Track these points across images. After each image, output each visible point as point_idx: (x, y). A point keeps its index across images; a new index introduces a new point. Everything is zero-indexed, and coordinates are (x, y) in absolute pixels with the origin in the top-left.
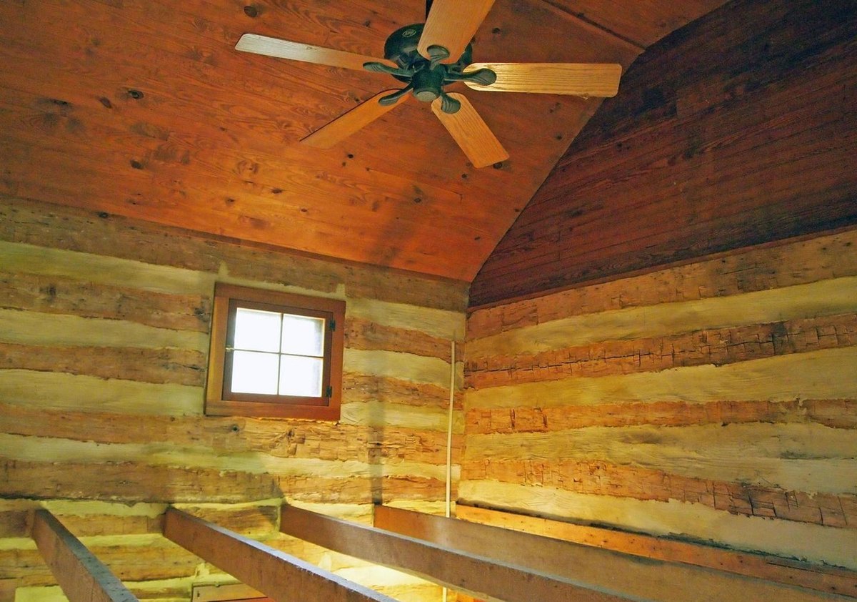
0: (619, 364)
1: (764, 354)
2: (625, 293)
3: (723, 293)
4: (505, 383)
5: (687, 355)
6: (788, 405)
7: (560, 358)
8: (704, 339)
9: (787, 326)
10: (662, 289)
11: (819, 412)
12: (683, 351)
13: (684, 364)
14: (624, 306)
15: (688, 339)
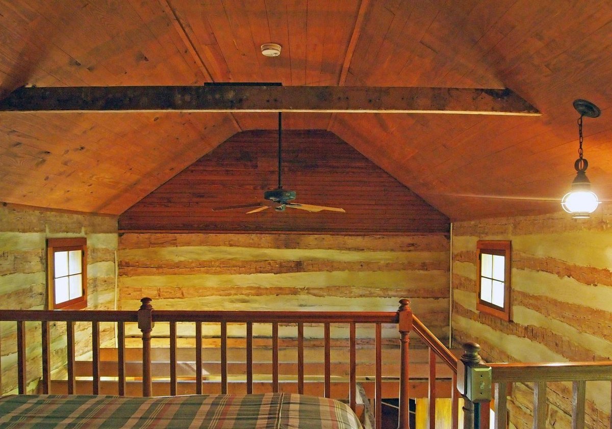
0: (229, 270)
1: (293, 271)
2: (232, 240)
3: (278, 247)
4: (154, 274)
5: (262, 269)
6: (301, 289)
7: (193, 265)
8: (269, 264)
9: (302, 262)
10: (251, 241)
11: (311, 291)
12: (260, 267)
13: (261, 272)
14: (231, 245)
15: (262, 263)
